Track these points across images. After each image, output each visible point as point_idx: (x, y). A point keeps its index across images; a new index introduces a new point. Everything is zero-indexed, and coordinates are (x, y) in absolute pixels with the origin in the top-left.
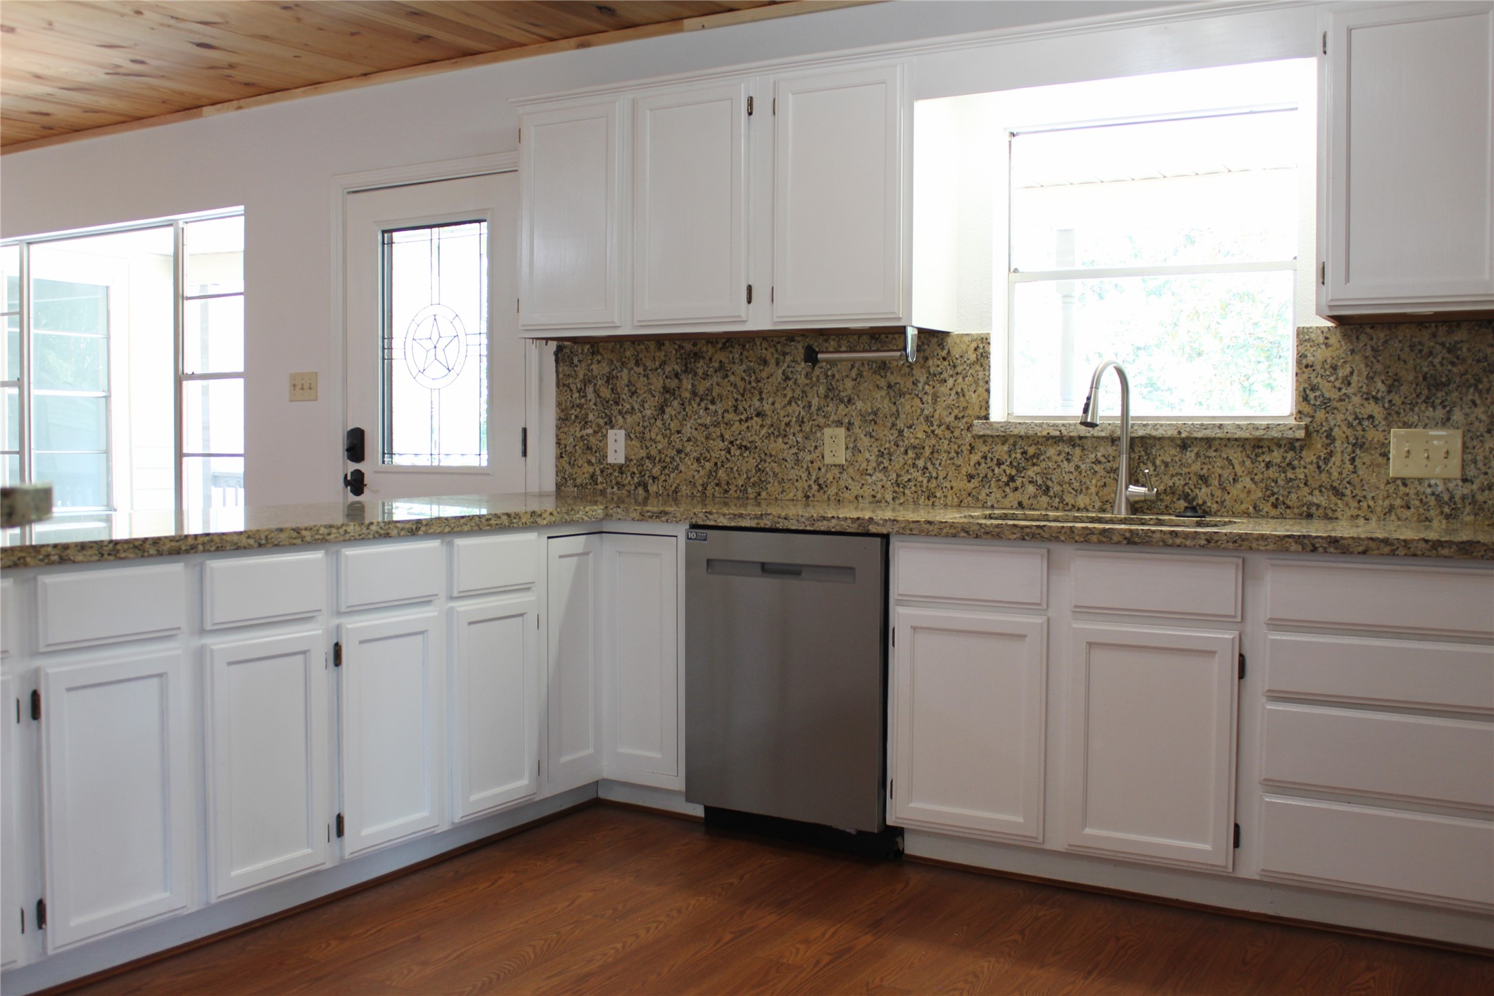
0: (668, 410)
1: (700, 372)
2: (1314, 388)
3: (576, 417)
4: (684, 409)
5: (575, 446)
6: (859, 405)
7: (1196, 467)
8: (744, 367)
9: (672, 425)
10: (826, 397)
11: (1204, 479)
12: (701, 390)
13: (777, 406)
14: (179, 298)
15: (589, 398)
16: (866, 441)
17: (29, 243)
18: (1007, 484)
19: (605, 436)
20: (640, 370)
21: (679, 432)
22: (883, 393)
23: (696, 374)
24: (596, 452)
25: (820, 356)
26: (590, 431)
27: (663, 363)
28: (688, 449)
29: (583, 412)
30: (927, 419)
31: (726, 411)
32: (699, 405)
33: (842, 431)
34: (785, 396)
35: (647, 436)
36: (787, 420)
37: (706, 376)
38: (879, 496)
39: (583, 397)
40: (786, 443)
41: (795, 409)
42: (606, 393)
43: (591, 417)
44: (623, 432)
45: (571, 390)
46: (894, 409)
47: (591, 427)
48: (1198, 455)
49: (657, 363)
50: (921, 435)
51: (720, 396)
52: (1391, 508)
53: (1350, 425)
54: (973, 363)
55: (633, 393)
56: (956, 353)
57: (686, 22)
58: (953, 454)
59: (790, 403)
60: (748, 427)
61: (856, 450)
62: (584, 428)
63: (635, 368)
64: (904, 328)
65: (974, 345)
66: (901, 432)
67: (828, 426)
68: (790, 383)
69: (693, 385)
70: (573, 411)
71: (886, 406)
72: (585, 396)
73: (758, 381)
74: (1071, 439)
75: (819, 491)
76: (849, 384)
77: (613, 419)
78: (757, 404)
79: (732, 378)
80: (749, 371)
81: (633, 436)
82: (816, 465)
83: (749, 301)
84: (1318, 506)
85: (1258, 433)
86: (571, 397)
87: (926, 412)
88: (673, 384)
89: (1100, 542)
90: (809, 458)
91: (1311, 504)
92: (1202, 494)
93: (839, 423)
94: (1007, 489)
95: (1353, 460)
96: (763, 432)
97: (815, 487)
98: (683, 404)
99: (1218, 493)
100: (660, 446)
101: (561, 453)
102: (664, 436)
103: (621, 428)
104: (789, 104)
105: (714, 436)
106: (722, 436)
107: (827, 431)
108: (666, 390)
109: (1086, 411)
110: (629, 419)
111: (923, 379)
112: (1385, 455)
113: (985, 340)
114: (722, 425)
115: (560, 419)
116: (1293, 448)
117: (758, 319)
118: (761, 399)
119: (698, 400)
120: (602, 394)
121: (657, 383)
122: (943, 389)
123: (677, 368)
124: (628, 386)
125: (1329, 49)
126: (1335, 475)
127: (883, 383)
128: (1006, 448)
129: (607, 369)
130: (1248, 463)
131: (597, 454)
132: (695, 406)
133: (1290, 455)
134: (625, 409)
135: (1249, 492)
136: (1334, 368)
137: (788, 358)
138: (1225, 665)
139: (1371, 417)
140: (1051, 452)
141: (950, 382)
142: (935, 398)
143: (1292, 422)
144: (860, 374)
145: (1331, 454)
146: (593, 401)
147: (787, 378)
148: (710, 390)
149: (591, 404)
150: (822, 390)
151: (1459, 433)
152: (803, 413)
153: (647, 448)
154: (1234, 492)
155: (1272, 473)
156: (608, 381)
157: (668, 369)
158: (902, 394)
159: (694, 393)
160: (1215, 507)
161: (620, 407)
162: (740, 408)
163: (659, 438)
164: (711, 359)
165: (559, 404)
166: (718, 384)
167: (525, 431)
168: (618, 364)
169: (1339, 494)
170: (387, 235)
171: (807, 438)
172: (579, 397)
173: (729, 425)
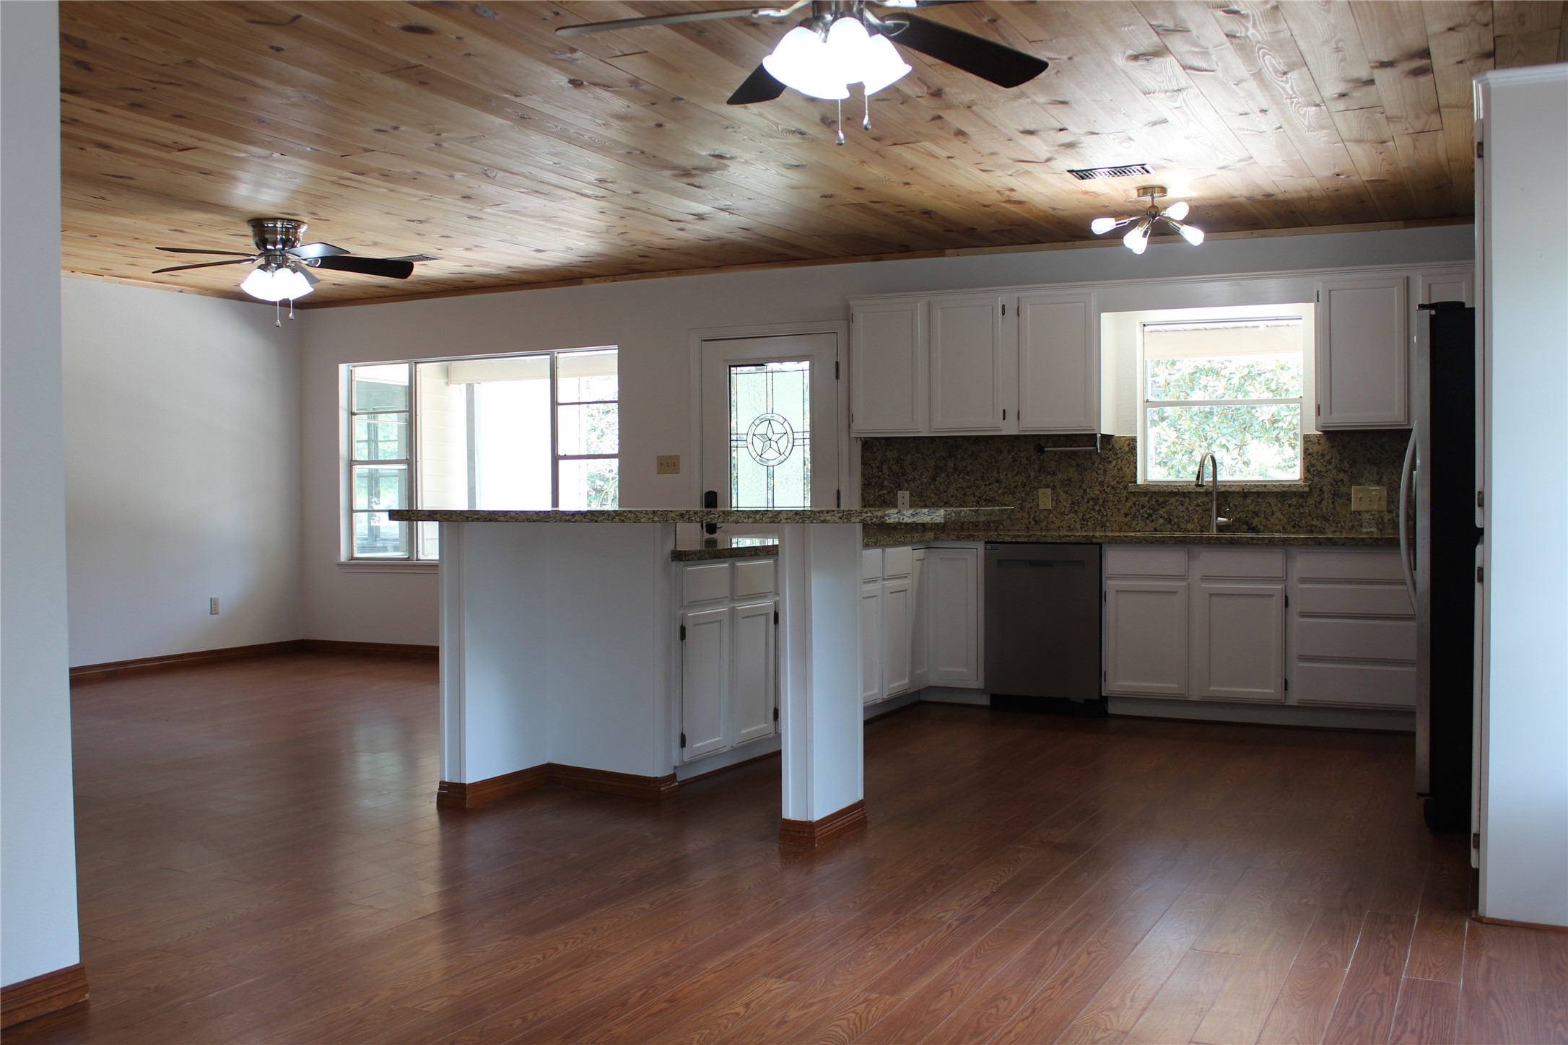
0: (938, 479)
1: (959, 456)
2: (1313, 466)
3: (875, 483)
4: (949, 479)
5: (875, 501)
6: (1060, 475)
7: (1252, 507)
8: (987, 454)
9: (941, 488)
10: (1039, 471)
11: (1256, 514)
12: (960, 467)
13: (1009, 476)
14: (555, 404)
15: (884, 472)
16: (1064, 496)
17: (416, 363)
18: (1147, 518)
19: (897, 494)
20: (920, 455)
21: (945, 492)
22: (1074, 469)
23: (956, 458)
24: (889, 504)
25: (1046, 449)
26: (885, 492)
27: (935, 452)
28: (952, 502)
29: (880, 480)
30: (1101, 483)
31: (976, 479)
32: (959, 476)
33: (1049, 490)
34: (1014, 470)
35: (924, 494)
36: (1015, 484)
37: (963, 459)
38: (1072, 526)
39: (880, 471)
40: (1014, 498)
41: (1021, 478)
42: (896, 469)
43: (886, 483)
44: (908, 492)
45: (872, 467)
46: (1081, 478)
47: (886, 489)
48: (1252, 501)
49: (931, 452)
50: (1097, 492)
51: (972, 470)
52: (1353, 527)
53: (1331, 485)
54: (1127, 453)
55: (914, 469)
56: (1117, 446)
57: (947, 251)
58: (1116, 502)
59: (1017, 475)
60: (990, 489)
61: (1058, 501)
62: (881, 490)
63: (916, 455)
64: (1096, 435)
65: (1127, 442)
66: (1085, 491)
67: (1041, 488)
68: (1017, 463)
69: (954, 465)
70: (874, 481)
71: (1075, 476)
72: (882, 471)
73: (996, 462)
74: (1184, 493)
75: (1035, 524)
76: (1053, 464)
77: (901, 484)
78: (997, 475)
79: (980, 460)
80: (991, 456)
81: (914, 494)
82: (1033, 510)
83: (1004, 419)
84: (1316, 526)
85: (1284, 489)
86: (872, 471)
87: (1100, 479)
88: (941, 463)
90: (1029, 506)
91: (1312, 525)
92: (1255, 521)
93: (1047, 486)
94: (1148, 521)
95: (1333, 503)
96: (1000, 491)
97: (1033, 522)
98: (948, 476)
99: (1264, 521)
100: (933, 500)
102: (936, 494)
103: (906, 490)
104: (1027, 310)
105: (968, 494)
106: (974, 494)
107: (1041, 491)
108: (937, 467)
109: (1198, 478)
110: (912, 484)
111: (1098, 461)
112: (1350, 500)
113: (1134, 440)
114: (974, 488)
115: (864, 484)
116: (1302, 497)
117: (1009, 429)
118: (999, 473)
119: (958, 473)
120: (893, 470)
121: (931, 463)
122: (1110, 467)
123: (944, 454)
124: (911, 465)
125: (1320, 299)
126: (1325, 510)
127: (1074, 463)
128: (1146, 499)
129: (897, 455)
130: (1279, 505)
132: (956, 476)
133: (1301, 501)
134: (909, 479)
135: (1280, 520)
136: (1323, 455)
137: (1015, 449)
138: (1277, 602)
139: (1342, 480)
140: (1172, 500)
141: (1114, 463)
142: (1105, 471)
143: (1301, 483)
144: (1060, 458)
145: (1322, 499)
146: (887, 474)
147: (1015, 460)
148: (966, 467)
150: (1037, 467)
151: (1385, 488)
152: (1025, 480)
153: (924, 501)
154: (1272, 520)
155: (1292, 509)
156: (897, 462)
157: (938, 455)
158: (1085, 470)
159: (955, 469)
160: (1262, 528)
161: (906, 477)
162: (985, 477)
163: (933, 495)
164: (966, 449)
165: (863, 476)
166: (971, 464)
167: (838, 492)
168: (904, 451)
169: (1327, 520)
170: (733, 369)
171: (1027, 494)
172: (878, 472)
173: (978, 487)
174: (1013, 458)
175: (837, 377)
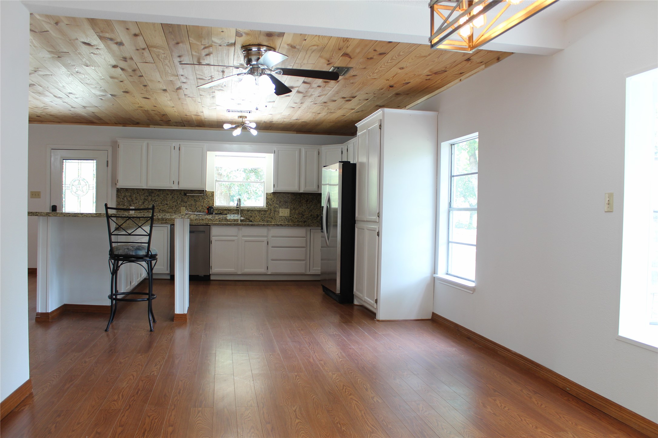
0: (145, 203)
1: (153, 196)
2: (268, 202)
3: (122, 204)
4: (149, 203)
6: (188, 203)
7: (250, 214)
8: (163, 195)
9: (146, 206)
10: (181, 201)
11: (251, 216)
12: (153, 199)
13: (171, 203)
16: (190, 210)
20: (138, 195)
23: (152, 196)
25: (187, 194)
27: (144, 194)
30: (202, 206)
31: (159, 203)
33: (184, 208)
36: (173, 205)
37: (154, 197)
40: (172, 210)
41: (175, 204)
42: (129, 199)
43: (125, 204)
45: (120, 198)
46: (195, 204)
48: (250, 212)
49: (143, 194)
50: (201, 209)
51: (158, 201)
52: (280, 221)
53: (274, 208)
54: (211, 196)
55: (136, 200)
56: (208, 194)
57: (150, 126)
59: (173, 202)
60: (164, 207)
62: (124, 206)
64: (204, 190)
65: (211, 193)
66: (197, 208)
67: (182, 207)
68: (173, 199)
69: (151, 198)
71: (194, 203)
72: (124, 200)
73: (166, 198)
76: (186, 199)
77: (131, 205)
78: (166, 202)
80: (164, 196)
83: (173, 184)
84: (269, 220)
85: (260, 209)
86: (120, 200)
87: (202, 205)
88: (146, 198)
89: (247, 226)
91: (268, 220)
92: (251, 219)
93: (184, 206)
95: (274, 213)
96: (167, 208)
99: (254, 219)
103: (133, 206)
104: (182, 149)
107: (182, 208)
108: (145, 199)
109: (237, 205)
110: (135, 205)
111: (201, 199)
112: (279, 213)
113: (213, 192)
114: (158, 206)
115: (117, 204)
116: (265, 212)
117: (175, 187)
119: (152, 201)
120: (128, 199)
121: (143, 198)
122: (205, 201)
123: (148, 195)
124: (135, 198)
125: (275, 153)
126: (272, 216)
127: (193, 199)
128: (217, 211)
129: (130, 194)
130: (258, 214)
133: (265, 213)
134: (134, 203)
135: (259, 218)
136: (271, 199)
137: (173, 194)
138: (266, 243)
139: (277, 207)
140: (225, 212)
141: (207, 199)
142: (204, 202)
143: (265, 207)
144: (188, 197)
145: (271, 212)
147: (173, 198)
148: (155, 199)
149: (126, 201)
150: (180, 200)
151: (289, 209)
154: (256, 218)
155: (262, 215)
156: (130, 197)
157: (145, 195)
158: (197, 201)
159: (151, 200)
160: (253, 221)
162: (162, 203)
164: (155, 193)
165: (117, 201)
166: (157, 198)
168: (133, 193)
169: (272, 219)
170: (64, 161)
171: (177, 209)
172: (123, 200)
173: (159, 206)
174: (172, 197)
175: (107, 166)
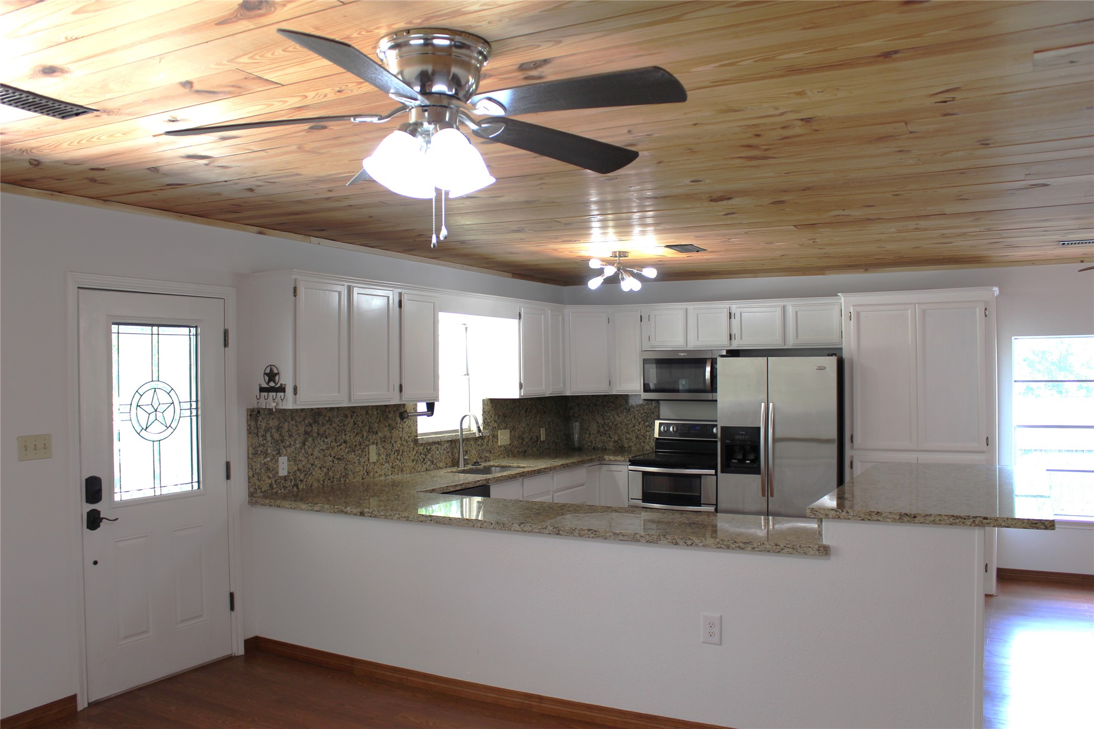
0: (307, 443)
1: (321, 422)
2: (486, 419)
3: (261, 452)
4: (314, 442)
5: (261, 469)
6: (380, 434)
8: (339, 419)
9: (309, 451)
10: (369, 431)
12: (321, 432)
13: (352, 437)
15: (268, 440)
16: (382, 450)
18: (423, 462)
19: (277, 461)
21: (312, 455)
22: (387, 429)
23: (319, 424)
24: (272, 471)
26: (269, 459)
27: (304, 419)
28: (316, 463)
29: (265, 448)
30: (401, 438)
31: (332, 442)
32: (320, 440)
33: (374, 446)
34: (354, 432)
35: (298, 458)
36: (355, 443)
37: (323, 425)
38: (387, 474)
39: (265, 439)
40: (355, 455)
41: (358, 438)
42: (277, 436)
43: (269, 451)
44: (286, 457)
45: (257, 436)
46: (390, 435)
47: (269, 456)
49: (302, 418)
50: (399, 446)
51: (329, 434)
52: (499, 455)
53: (492, 431)
55: (290, 436)
57: (312, 238)
58: (408, 452)
59: (356, 436)
60: (340, 449)
61: (379, 455)
62: (265, 458)
63: (291, 422)
65: (413, 407)
66: (393, 445)
67: (370, 445)
68: (356, 426)
69: (318, 430)
70: (259, 449)
71: (388, 434)
72: (266, 439)
73: (344, 426)
74: (438, 442)
75: (367, 475)
76: (376, 425)
77: (281, 451)
78: (344, 437)
79: (334, 425)
80: (341, 421)
81: (290, 459)
82: (366, 463)
84: (487, 457)
86: (258, 440)
87: (400, 436)
88: (309, 429)
90: (363, 461)
93: (373, 443)
94: (423, 464)
95: (493, 441)
96: (346, 450)
97: (366, 474)
98: (313, 440)
99: (470, 456)
100: (304, 463)
101: (253, 474)
102: (305, 457)
103: (284, 456)
105: (327, 454)
106: (330, 454)
107: (370, 447)
108: (306, 433)
110: (289, 450)
111: (398, 422)
112: (498, 439)
114: (330, 449)
116: (483, 439)
118: (345, 435)
119: (320, 437)
120: (275, 437)
121: (302, 430)
122: (404, 425)
123: (311, 421)
124: (288, 432)
125: (521, 317)
126: (490, 446)
127: (387, 425)
128: (422, 448)
129: (277, 423)
130: (475, 445)
131: (273, 472)
132: (319, 440)
133: (482, 441)
134: (287, 445)
135: (475, 455)
136: (489, 414)
139: (495, 427)
140: (433, 447)
141: (407, 422)
142: (403, 428)
144: (380, 421)
146: (270, 442)
147: (355, 424)
148: (325, 431)
149: (269, 443)
150: (367, 428)
151: (509, 431)
152: (361, 440)
153: (298, 465)
155: (479, 448)
156: (278, 430)
157: (306, 422)
158: (393, 429)
159: (318, 434)
161: (284, 444)
162: (338, 440)
163: (303, 459)
164: (325, 416)
165: (251, 445)
166: (328, 428)
167: (228, 465)
168: (283, 420)
170: (114, 329)
171: (362, 451)
172: (263, 440)
173: (333, 448)
174: (354, 421)
175: (226, 344)
